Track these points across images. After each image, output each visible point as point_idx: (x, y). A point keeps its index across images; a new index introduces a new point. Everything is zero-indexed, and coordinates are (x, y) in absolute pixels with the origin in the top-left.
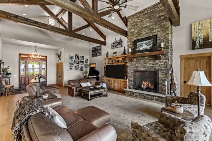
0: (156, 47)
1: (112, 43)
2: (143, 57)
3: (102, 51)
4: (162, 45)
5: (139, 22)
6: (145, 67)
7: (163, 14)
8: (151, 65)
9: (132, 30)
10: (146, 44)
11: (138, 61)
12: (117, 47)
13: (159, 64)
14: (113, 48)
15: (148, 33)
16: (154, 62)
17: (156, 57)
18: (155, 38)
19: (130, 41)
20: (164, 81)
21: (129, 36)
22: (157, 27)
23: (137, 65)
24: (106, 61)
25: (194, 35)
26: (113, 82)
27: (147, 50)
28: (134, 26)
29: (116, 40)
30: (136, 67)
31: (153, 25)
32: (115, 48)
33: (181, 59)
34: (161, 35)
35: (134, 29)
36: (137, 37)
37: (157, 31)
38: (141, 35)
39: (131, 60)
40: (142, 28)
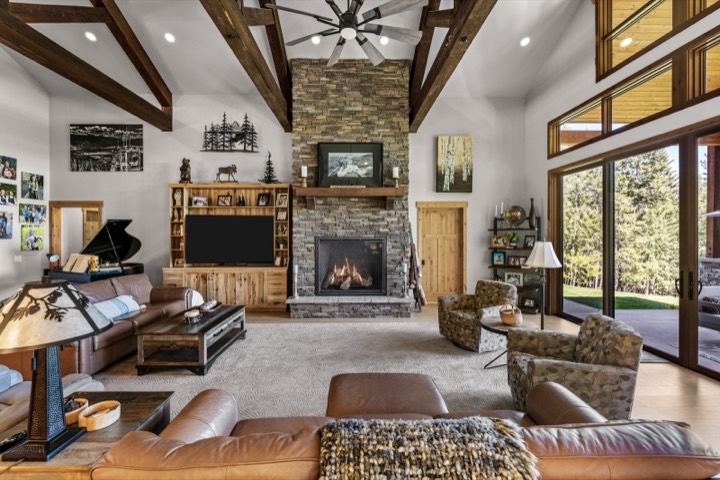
0: (380, 176)
1: (209, 129)
2: (344, 197)
3: (145, 152)
4: (396, 172)
5: (334, 91)
6: (350, 226)
7: (396, 94)
8: (366, 223)
9: (311, 109)
10: (355, 162)
11: (329, 208)
12: (232, 151)
13: (388, 219)
14: (212, 150)
15: (358, 132)
16: (374, 213)
17: (384, 203)
18: (377, 150)
19: (302, 140)
20: (400, 263)
21: (299, 124)
22: (382, 122)
23: (327, 221)
24: (178, 196)
25: (441, 161)
26: (226, 281)
27: (357, 181)
28: (315, 96)
29: (229, 121)
30: (324, 226)
31: (373, 114)
32: (223, 151)
33: (419, 209)
34: (391, 147)
35: (317, 108)
36: (324, 133)
37: (381, 133)
38: (340, 133)
39: (306, 202)
40: (341, 111)
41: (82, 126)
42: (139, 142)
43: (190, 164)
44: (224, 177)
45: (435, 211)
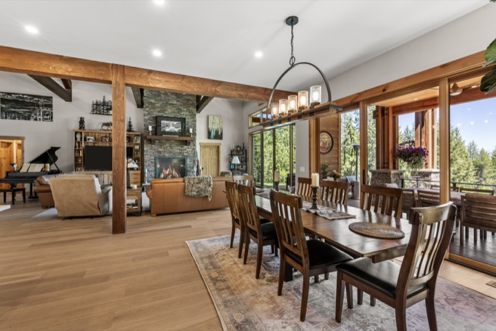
0: (184, 132)
1: (95, 103)
2: (168, 140)
4: (191, 131)
5: (164, 94)
6: (171, 152)
7: (191, 98)
8: (178, 151)
9: (153, 101)
10: (173, 125)
11: (161, 144)
12: (108, 115)
13: (187, 150)
14: (96, 113)
15: (175, 112)
16: (182, 147)
17: (186, 143)
18: (183, 121)
19: (148, 114)
20: (193, 168)
21: (147, 107)
22: (185, 109)
23: (160, 150)
25: (210, 126)
26: (108, 178)
27: (174, 133)
28: (155, 95)
29: (107, 100)
30: (160, 152)
31: (181, 105)
32: (103, 114)
33: (201, 146)
34: (189, 120)
35: (156, 100)
36: (159, 112)
37: (184, 114)
38: (167, 112)
39: (151, 141)
40: (167, 103)
41: (9, 94)
42: (51, 106)
43: (85, 120)
44: (105, 128)
45: (208, 147)
